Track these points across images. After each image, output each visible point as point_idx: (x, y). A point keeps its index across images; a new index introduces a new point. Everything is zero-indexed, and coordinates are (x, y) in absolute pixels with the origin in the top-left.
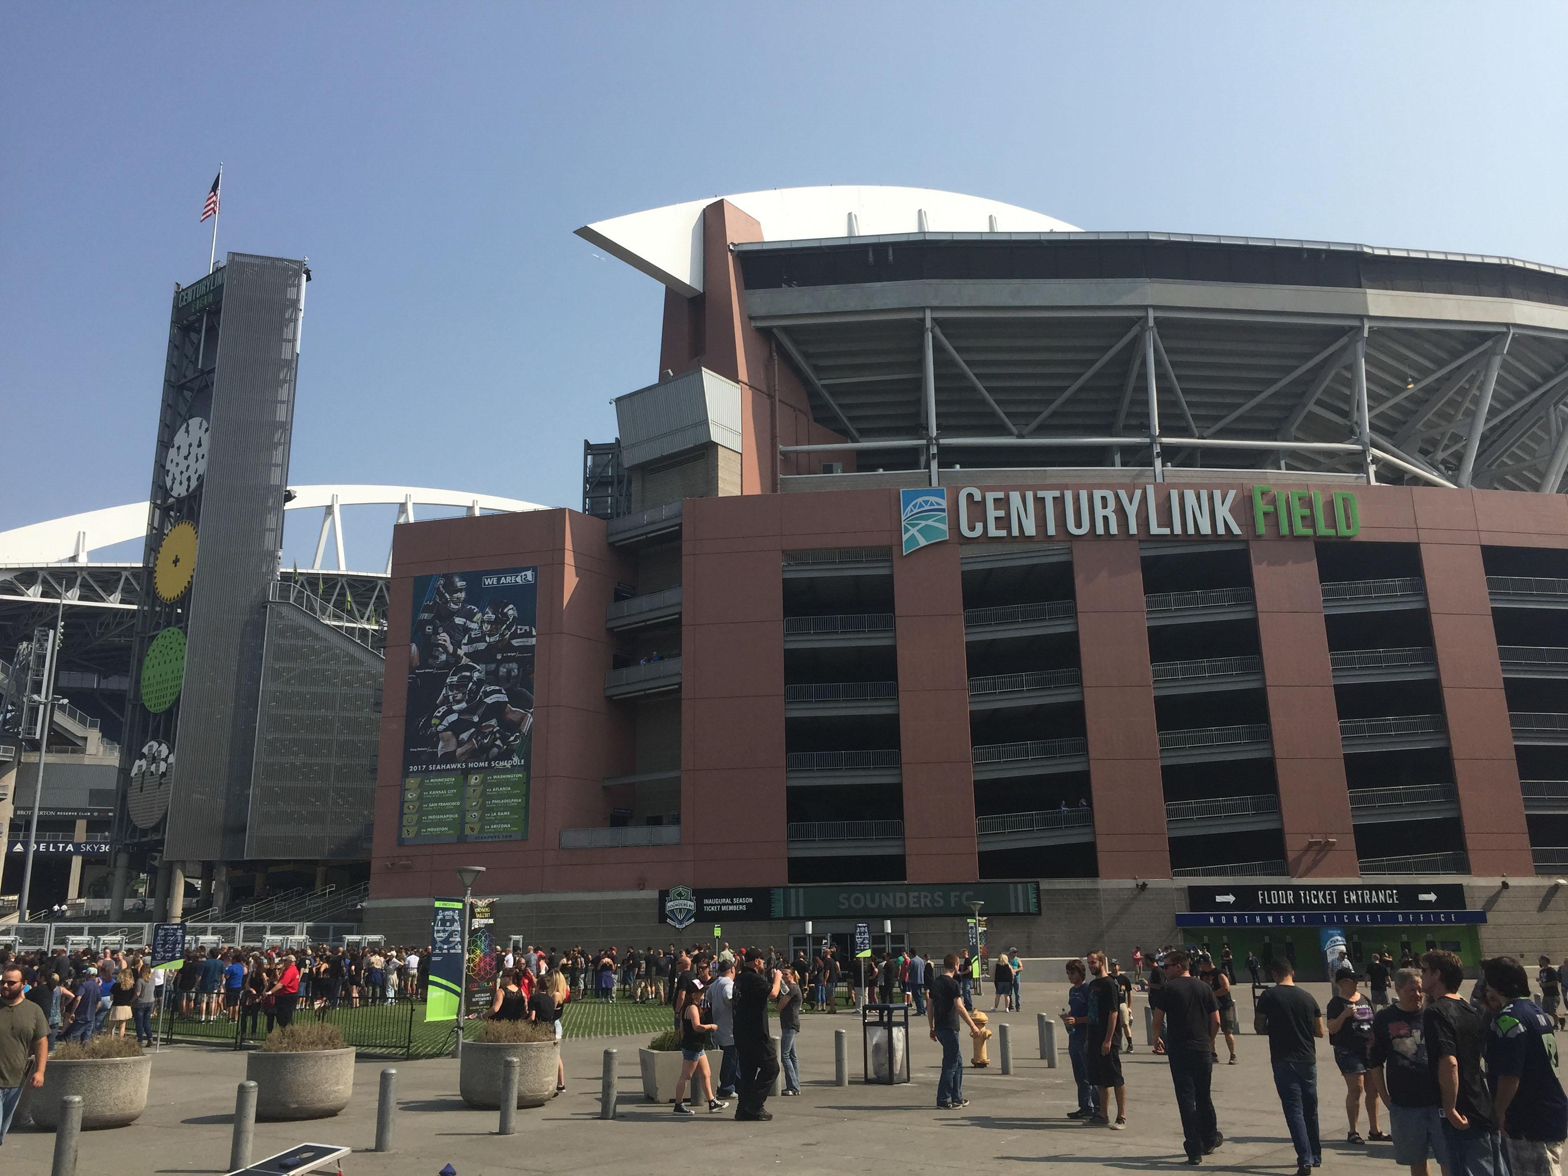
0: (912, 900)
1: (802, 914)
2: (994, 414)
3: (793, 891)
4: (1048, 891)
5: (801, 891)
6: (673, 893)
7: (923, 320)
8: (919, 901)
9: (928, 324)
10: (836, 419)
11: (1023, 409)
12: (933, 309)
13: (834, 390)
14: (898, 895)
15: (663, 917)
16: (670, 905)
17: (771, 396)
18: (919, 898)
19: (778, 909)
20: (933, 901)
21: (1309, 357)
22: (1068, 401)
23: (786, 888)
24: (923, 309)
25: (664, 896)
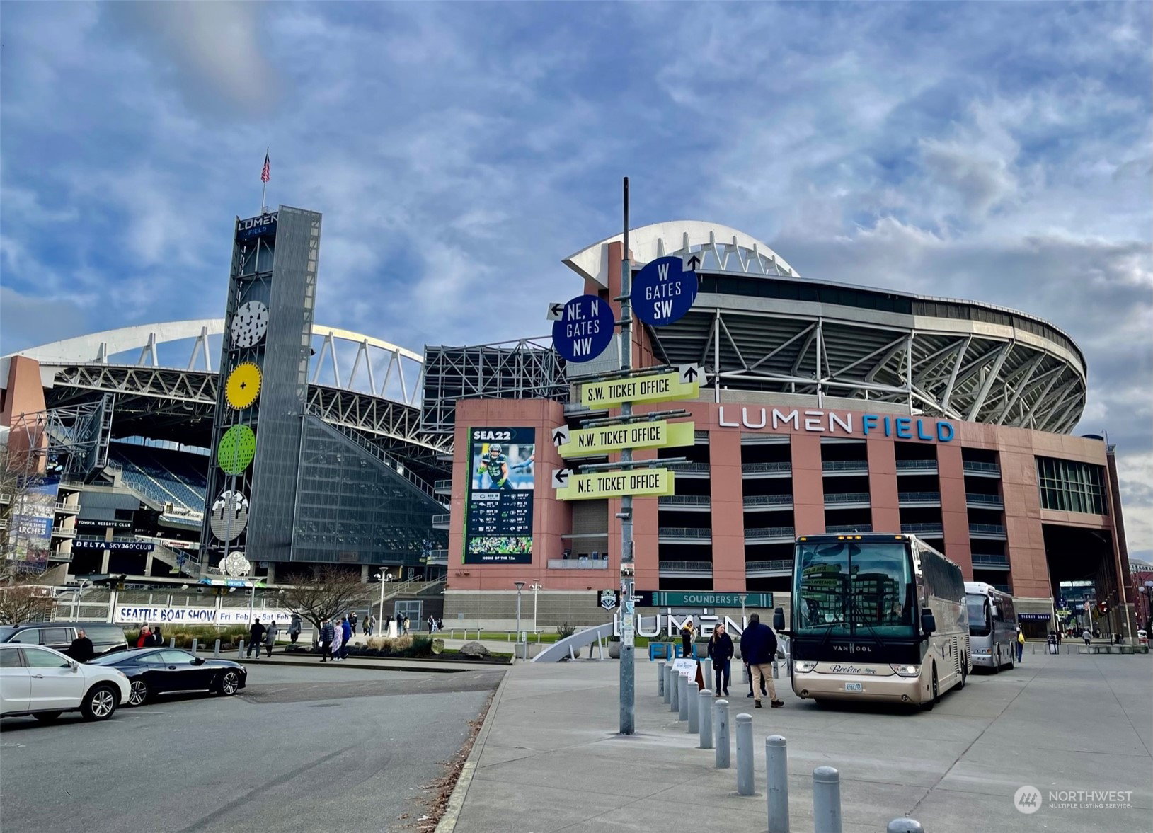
0: (717, 600)
1: (666, 604)
2: (738, 358)
3: (662, 593)
4: (777, 598)
5: (666, 594)
6: (605, 592)
7: (715, 314)
8: (720, 601)
9: (718, 316)
10: (662, 354)
11: (751, 357)
12: (721, 309)
13: (663, 341)
14: (711, 597)
15: (600, 604)
16: (603, 598)
17: (640, 345)
18: (720, 599)
19: (655, 601)
20: (726, 600)
21: (887, 344)
22: (775, 355)
23: (658, 592)
24: (716, 308)
25: (600, 593)
